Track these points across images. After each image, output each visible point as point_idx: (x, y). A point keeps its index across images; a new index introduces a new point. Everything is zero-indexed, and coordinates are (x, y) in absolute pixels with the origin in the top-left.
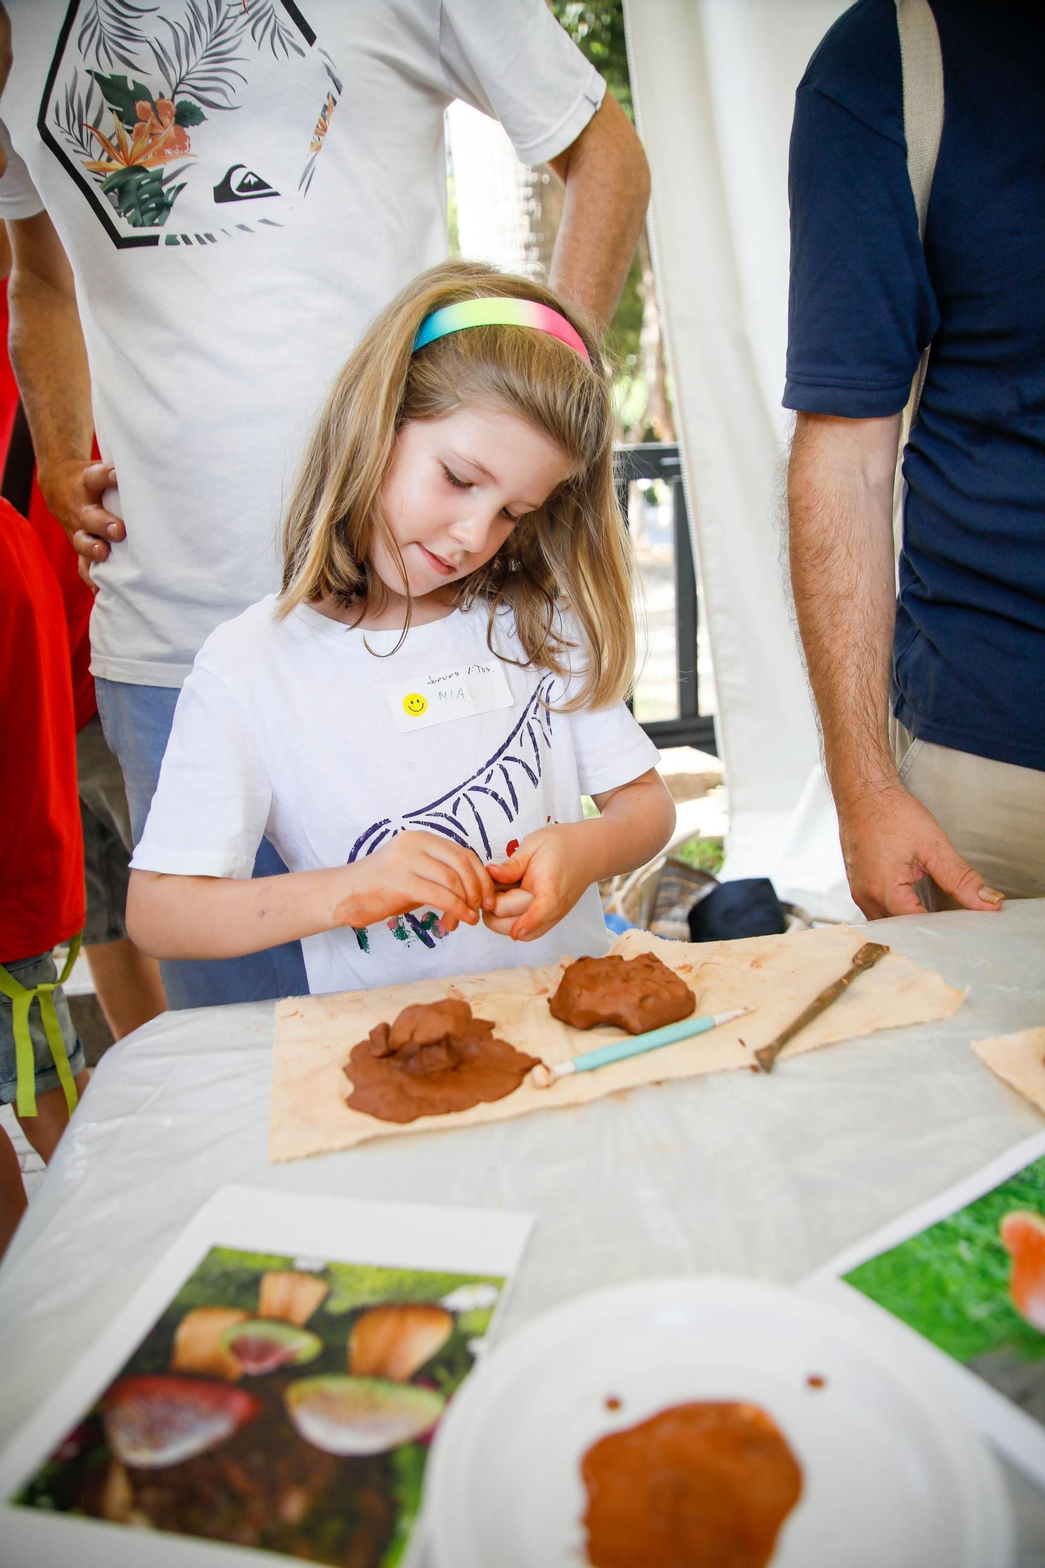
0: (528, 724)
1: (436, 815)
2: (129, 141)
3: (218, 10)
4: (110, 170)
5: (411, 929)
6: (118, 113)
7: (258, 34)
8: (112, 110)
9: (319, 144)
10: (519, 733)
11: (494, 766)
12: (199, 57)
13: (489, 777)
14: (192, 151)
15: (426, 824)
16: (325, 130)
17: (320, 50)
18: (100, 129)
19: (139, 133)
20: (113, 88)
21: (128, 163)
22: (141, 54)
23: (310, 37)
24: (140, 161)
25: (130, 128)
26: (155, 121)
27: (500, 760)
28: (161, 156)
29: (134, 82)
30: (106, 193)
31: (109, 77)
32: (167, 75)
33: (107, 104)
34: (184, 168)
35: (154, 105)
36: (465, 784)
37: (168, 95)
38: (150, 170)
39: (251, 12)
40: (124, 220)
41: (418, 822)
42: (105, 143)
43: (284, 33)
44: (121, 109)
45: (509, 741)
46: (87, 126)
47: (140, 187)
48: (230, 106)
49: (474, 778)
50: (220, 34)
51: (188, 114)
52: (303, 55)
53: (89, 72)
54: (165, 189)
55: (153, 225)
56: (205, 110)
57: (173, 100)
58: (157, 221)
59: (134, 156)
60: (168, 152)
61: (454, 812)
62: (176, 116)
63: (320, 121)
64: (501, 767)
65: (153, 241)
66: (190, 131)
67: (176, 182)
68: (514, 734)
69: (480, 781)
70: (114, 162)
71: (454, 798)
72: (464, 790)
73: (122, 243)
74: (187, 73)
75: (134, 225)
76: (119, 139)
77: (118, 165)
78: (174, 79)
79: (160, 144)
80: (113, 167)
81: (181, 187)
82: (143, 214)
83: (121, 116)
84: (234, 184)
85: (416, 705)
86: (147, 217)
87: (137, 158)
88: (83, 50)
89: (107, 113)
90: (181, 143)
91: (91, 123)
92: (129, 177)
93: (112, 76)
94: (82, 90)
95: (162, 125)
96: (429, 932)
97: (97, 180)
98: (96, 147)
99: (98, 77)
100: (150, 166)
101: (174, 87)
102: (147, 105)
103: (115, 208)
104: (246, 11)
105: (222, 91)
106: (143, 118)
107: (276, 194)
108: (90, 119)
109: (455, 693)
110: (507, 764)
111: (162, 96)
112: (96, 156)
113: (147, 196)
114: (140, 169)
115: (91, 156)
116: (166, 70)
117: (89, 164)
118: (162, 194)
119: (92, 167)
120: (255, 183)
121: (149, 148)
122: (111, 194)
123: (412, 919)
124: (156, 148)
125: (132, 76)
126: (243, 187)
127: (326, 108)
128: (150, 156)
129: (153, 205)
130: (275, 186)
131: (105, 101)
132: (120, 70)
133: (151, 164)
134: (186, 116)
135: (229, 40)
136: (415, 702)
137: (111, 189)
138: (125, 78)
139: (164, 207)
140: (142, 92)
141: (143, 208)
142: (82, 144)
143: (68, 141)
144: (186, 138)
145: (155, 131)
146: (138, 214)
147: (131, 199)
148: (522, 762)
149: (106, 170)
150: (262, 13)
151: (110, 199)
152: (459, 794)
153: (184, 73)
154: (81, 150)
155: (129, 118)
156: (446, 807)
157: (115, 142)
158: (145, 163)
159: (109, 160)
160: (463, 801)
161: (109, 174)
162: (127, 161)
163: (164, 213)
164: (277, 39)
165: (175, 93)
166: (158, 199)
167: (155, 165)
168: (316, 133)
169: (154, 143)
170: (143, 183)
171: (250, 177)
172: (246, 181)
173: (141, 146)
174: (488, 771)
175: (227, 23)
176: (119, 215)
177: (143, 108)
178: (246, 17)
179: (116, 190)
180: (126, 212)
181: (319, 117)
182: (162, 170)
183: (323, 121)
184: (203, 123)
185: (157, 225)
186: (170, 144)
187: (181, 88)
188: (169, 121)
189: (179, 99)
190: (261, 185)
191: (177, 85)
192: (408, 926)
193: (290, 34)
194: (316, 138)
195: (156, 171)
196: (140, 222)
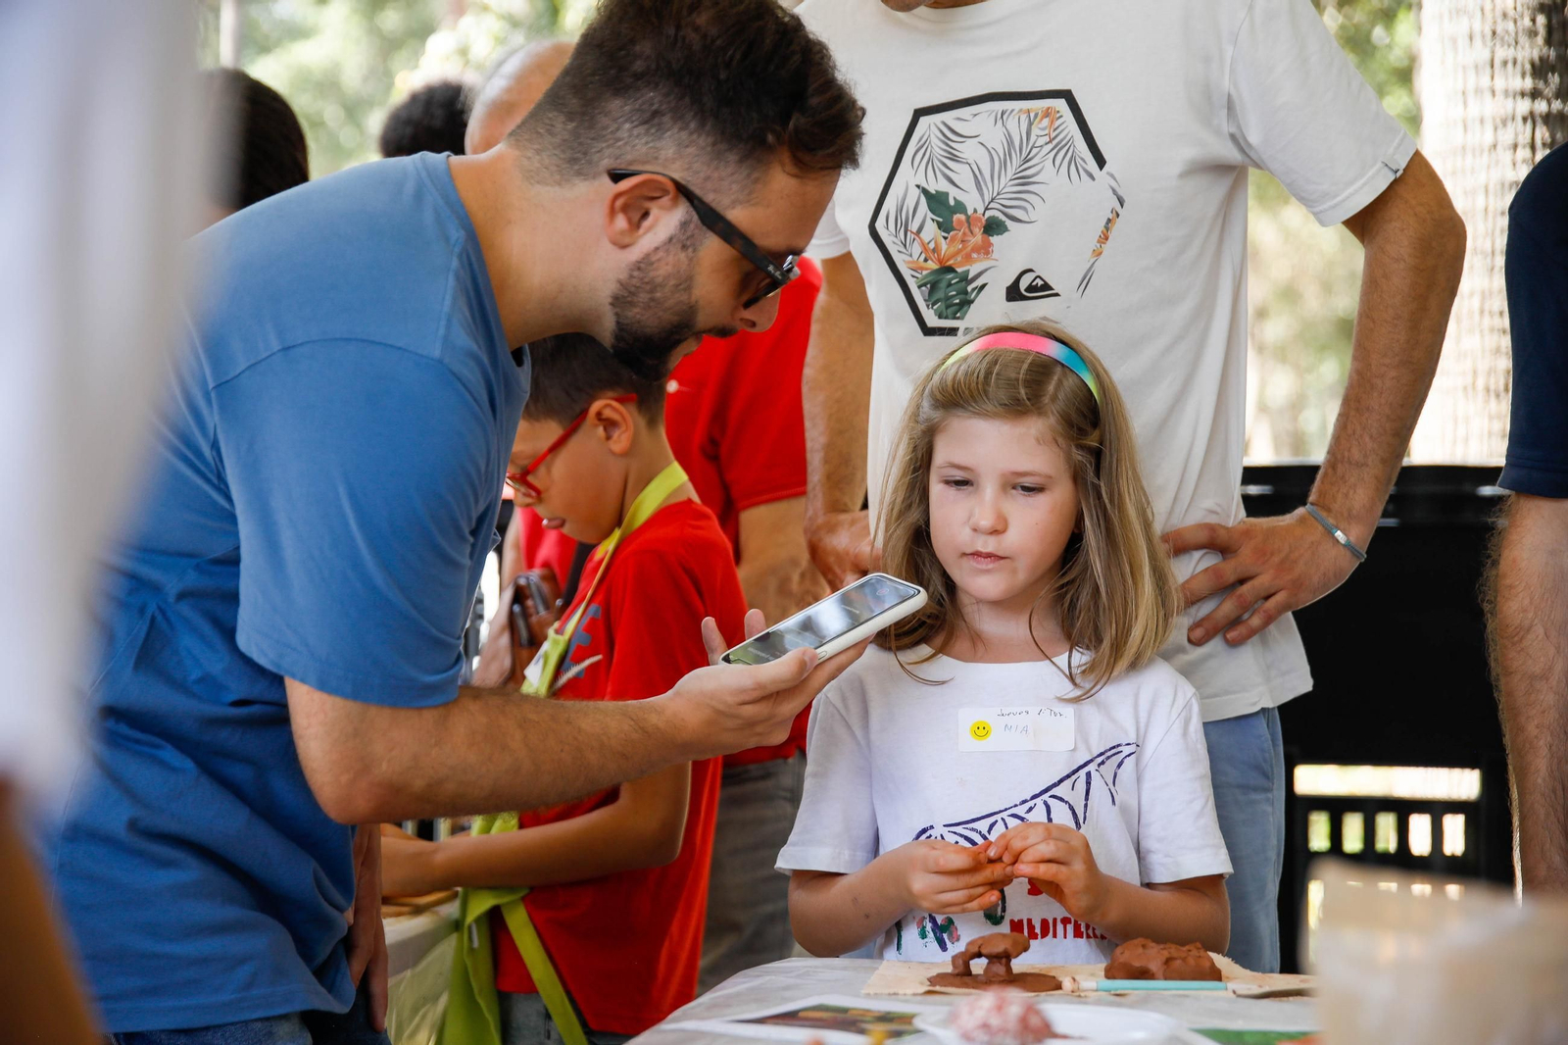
0: (1089, 774)
1: (973, 830)
2: (944, 245)
3: (1028, 139)
4: (927, 269)
5: (930, 930)
6: (938, 222)
7: (1057, 163)
8: (933, 220)
9: (1100, 250)
10: (1074, 777)
11: (1039, 801)
12: (1008, 179)
13: (1031, 809)
14: (994, 256)
15: (961, 836)
16: (1107, 239)
17: (1108, 173)
18: (922, 235)
19: (953, 239)
20: (936, 202)
21: (941, 263)
22: (963, 175)
23: (1101, 162)
24: (951, 262)
25: (946, 235)
26: (967, 230)
27: (1046, 797)
28: (968, 259)
29: (955, 198)
30: (919, 287)
31: (934, 192)
32: (982, 195)
33: (930, 215)
34: (986, 270)
35: (968, 217)
36: (1006, 810)
37: (981, 210)
38: (959, 270)
39: (1054, 142)
40: (932, 312)
41: (955, 833)
42: (924, 246)
43: (1081, 162)
44: (941, 220)
45: (1061, 781)
46: (912, 232)
47: (950, 285)
48: (1028, 220)
49: (1016, 806)
50: (1028, 161)
51: (994, 226)
52: (1093, 179)
53: (918, 186)
54: (969, 289)
55: (955, 318)
56: (1009, 223)
57: (984, 215)
58: (958, 315)
59: (946, 259)
60: (975, 255)
61: (989, 832)
62: (984, 227)
63: (1102, 232)
64: (1045, 803)
65: (953, 331)
66: (994, 239)
67: (978, 283)
68: (1068, 776)
69: (1021, 811)
70: (930, 262)
71: (991, 820)
72: (1004, 815)
73: (928, 331)
74: (998, 194)
75: (940, 317)
76: (936, 243)
77: (933, 265)
78: (987, 199)
79: (969, 248)
80: (929, 267)
81: (983, 286)
82: (947, 307)
83: (940, 226)
84: (1023, 285)
85: (981, 731)
86: (950, 311)
87: (948, 260)
88: (915, 168)
89: (929, 222)
90: (985, 249)
91: (915, 230)
92: (941, 277)
93: (936, 191)
94: (910, 203)
95: (972, 233)
96: (945, 936)
97: (913, 276)
98: (916, 249)
99: (925, 192)
100: (959, 267)
101: (987, 203)
102: (962, 217)
103: (925, 300)
104: (1050, 142)
105: (1025, 209)
106: (958, 228)
107: (1057, 295)
108: (914, 226)
109: (1020, 729)
110: (1052, 802)
111: (975, 211)
112: (915, 257)
113: (954, 293)
114: (951, 270)
115: (911, 256)
116: (982, 189)
117: (909, 262)
118: (966, 293)
119: (911, 265)
120: (1042, 285)
121: (959, 252)
122: (923, 288)
123: (933, 920)
124: (964, 252)
125: (954, 194)
126: (1031, 288)
127: (1109, 220)
128: (959, 259)
129: (958, 301)
130: (1057, 288)
131: (929, 212)
132: (942, 186)
133: (961, 264)
134: (993, 227)
135: (1034, 166)
136: (981, 728)
137: (925, 285)
138: (947, 194)
139: (966, 303)
140: (960, 207)
141: (948, 302)
142: (905, 246)
143: (894, 243)
144: (990, 244)
145: (966, 239)
146: (943, 307)
147: (940, 294)
148: (1070, 805)
149: (922, 269)
150: (1063, 143)
151: (922, 293)
152: (998, 817)
153: (995, 194)
154: (904, 251)
155: (945, 227)
156: (983, 825)
157: (932, 246)
158: (954, 264)
159: (926, 260)
160: (1000, 822)
161: (925, 273)
162: (940, 261)
163: (965, 308)
164: (1073, 167)
165: (987, 209)
166: (962, 296)
167: (962, 266)
168: (1098, 242)
169: (964, 248)
170: (953, 282)
171: (1038, 280)
172: (1034, 284)
173: (952, 250)
174: (1031, 804)
175: (1035, 151)
176: (928, 306)
177: (959, 220)
178: (1050, 146)
179: (929, 286)
180: (933, 305)
181: (1103, 228)
182: (968, 271)
183: (1105, 231)
184: (1006, 234)
185: (958, 318)
186: (977, 249)
187: (992, 205)
188: (978, 231)
189: (989, 214)
190: (1046, 287)
191: (989, 203)
192: (929, 926)
193: (1084, 161)
194: (1099, 246)
195: (963, 272)
196: (945, 315)
